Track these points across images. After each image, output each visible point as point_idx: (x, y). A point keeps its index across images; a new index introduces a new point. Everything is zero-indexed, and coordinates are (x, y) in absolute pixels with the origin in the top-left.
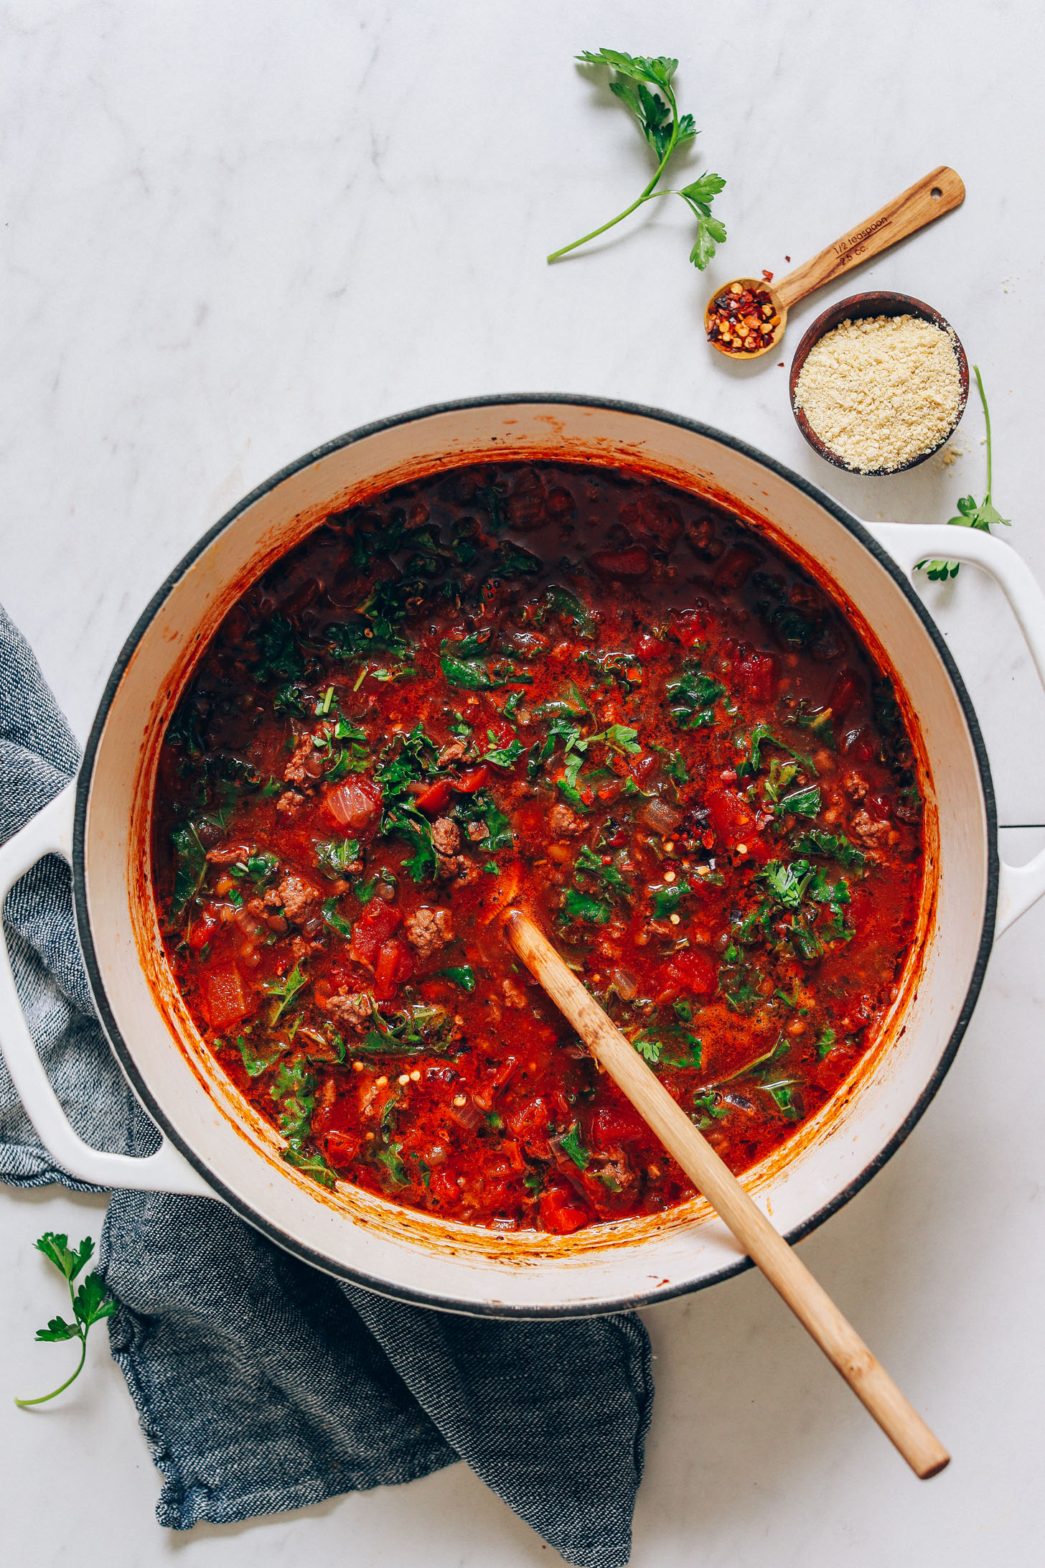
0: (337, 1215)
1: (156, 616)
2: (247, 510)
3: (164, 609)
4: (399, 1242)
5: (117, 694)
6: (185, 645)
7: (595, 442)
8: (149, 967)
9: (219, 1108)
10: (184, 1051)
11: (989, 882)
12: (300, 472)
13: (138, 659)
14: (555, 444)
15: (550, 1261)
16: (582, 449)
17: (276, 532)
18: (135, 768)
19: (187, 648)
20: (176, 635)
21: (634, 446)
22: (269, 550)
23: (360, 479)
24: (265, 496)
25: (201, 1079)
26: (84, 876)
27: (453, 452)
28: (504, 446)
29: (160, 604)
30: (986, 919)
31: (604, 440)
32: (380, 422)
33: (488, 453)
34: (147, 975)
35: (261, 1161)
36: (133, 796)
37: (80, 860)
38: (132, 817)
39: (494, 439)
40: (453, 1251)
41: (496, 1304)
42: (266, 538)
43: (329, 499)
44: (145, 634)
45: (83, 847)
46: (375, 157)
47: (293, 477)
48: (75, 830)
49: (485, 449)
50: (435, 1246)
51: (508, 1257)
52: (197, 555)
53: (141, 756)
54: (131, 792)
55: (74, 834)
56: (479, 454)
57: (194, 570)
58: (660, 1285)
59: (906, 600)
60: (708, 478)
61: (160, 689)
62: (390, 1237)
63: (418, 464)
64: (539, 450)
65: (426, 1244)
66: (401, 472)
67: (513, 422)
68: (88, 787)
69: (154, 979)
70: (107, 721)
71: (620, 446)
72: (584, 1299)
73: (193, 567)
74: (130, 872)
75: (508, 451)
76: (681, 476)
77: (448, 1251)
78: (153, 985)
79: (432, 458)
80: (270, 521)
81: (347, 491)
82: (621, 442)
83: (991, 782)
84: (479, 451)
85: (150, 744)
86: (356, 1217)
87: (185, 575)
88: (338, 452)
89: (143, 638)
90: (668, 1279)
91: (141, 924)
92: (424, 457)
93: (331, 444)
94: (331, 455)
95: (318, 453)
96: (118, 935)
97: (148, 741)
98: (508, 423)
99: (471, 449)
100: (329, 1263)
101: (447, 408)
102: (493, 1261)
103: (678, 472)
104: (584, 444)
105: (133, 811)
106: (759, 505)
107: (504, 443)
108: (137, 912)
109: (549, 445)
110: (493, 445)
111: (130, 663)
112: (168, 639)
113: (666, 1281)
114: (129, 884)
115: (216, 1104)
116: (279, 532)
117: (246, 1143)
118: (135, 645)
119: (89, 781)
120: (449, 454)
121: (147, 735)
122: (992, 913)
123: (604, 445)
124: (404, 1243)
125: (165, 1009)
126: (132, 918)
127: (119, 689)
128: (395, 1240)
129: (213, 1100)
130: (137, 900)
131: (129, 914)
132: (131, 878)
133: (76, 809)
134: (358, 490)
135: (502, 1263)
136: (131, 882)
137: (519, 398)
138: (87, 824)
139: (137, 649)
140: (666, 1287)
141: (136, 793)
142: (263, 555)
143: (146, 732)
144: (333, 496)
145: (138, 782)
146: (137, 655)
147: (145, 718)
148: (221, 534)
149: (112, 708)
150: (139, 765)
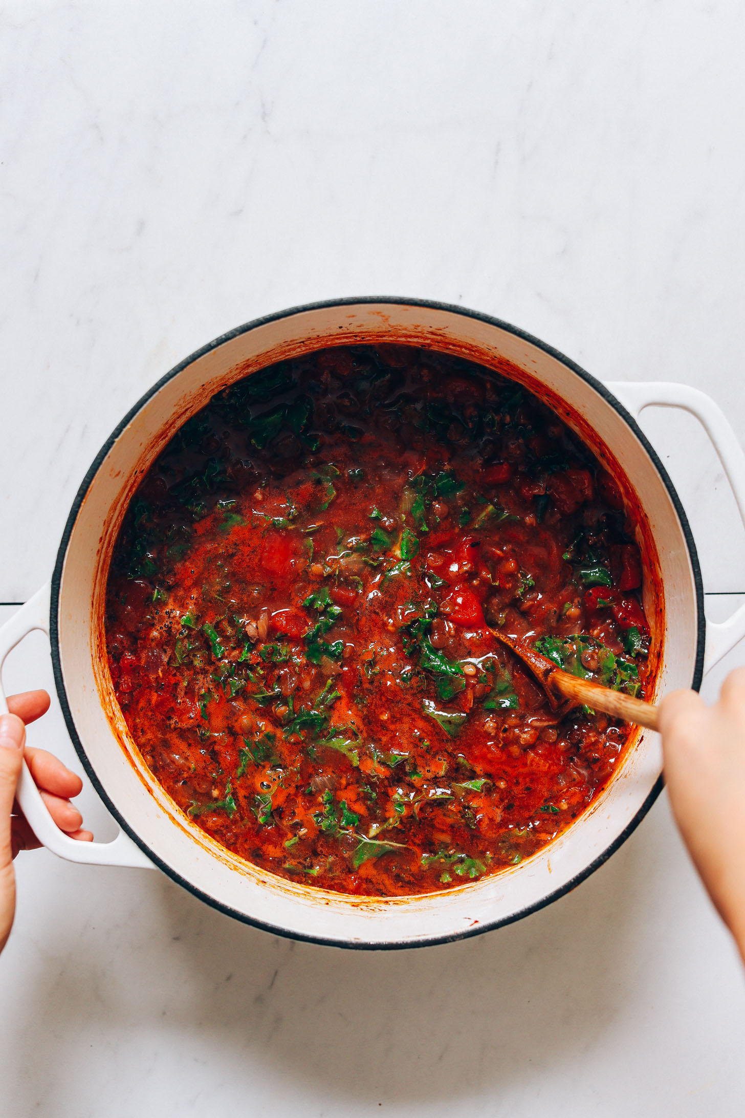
0: (244, 879)
1: (104, 462)
2: (166, 385)
3: (109, 457)
4: (289, 896)
5: (78, 518)
6: (127, 479)
7: (413, 327)
8: (108, 707)
9: (160, 805)
10: (134, 765)
11: (699, 635)
12: (202, 357)
13: (92, 492)
14: (384, 330)
15: (396, 907)
16: (404, 332)
17: (188, 398)
18: (94, 567)
19: (128, 481)
20: (119, 473)
21: (440, 330)
22: (184, 410)
23: (247, 358)
24: (178, 375)
25: (146, 785)
26: (58, 647)
27: (312, 337)
28: (349, 331)
29: (106, 454)
30: (697, 661)
31: (419, 326)
32: (258, 320)
33: (337, 336)
34: (106, 713)
35: (190, 842)
36: (93, 587)
37: (55, 636)
38: (92, 602)
39: (341, 327)
40: (327, 901)
41: (357, 941)
42: (181, 402)
43: (225, 373)
44: (96, 475)
45: (57, 627)
46: (264, 116)
47: (197, 361)
48: (51, 614)
49: (335, 334)
50: (315, 898)
51: (366, 905)
52: (131, 418)
53: (98, 558)
54: (91, 585)
55: (51, 618)
56: (331, 337)
57: (129, 429)
58: (472, 925)
59: (635, 437)
60: (493, 350)
61: (110, 510)
62: (282, 893)
63: (287, 346)
64: (373, 334)
65: (308, 897)
66: (276, 352)
67: (353, 316)
68: (59, 584)
69: (111, 715)
70: (71, 537)
71: (430, 330)
72: (419, 936)
73: (128, 426)
74: (93, 640)
75: (351, 335)
76: (475, 349)
77: (324, 902)
78: (111, 719)
79: (298, 341)
80: (183, 391)
81: (238, 366)
82: (431, 327)
83: (699, 564)
84: (331, 335)
85: (104, 549)
86: (258, 880)
87: (123, 433)
88: (229, 342)
89: (95, 477)
90: (478, 920)
91: (102, 677)
92: (291, 341)
93: (224, 337)
94: (223, 345)
95: (215, 343)
96: (84, 686)
97: (102, 548)
98: (349, 317)
99: (325, 335)
100: (239, 915)
101: (305, 309)
102: (355, 908)
103: (472, 347)
104: (405, 329)
105: (93, 597)
106: (531, 369)
107: (348, 329)
108: (98, 668)
109: (380, 330)
110: (340, 331)
111: (86, 496)
112: (114, 476)
113: (476, 922)
114: (92, 649)
115: (158, 802)
116: (190, 397)
117: (179, 830)
118: (90, 483)
119: (60, 580)
120: (309, 339)
121: (101, 543)
122: (701, 657)
123: (419, 329)
124: (292, 897)
125: (120, 736)
126: (95, 673)
127: (79, 514)
128: (286, 895)
129: (155, 799)
130: (98, 660)
131: (92, 670)
132: (93, 644)
133: (51, 600)
134: (246, 365)
135: (362, 909)
136: (93, 648)
137: (356, 300)
138: (59, 610)
139: (91, 486)
140: (477, 926)
141: (95, 584)
142: (180, 414)
143: (100, 541)
144: (228, 371)
145: (97, 576)
146: (91, 489)
147: (99, 531)
148: (148, 402)
149: (74, 528)
150: (97, 565)
